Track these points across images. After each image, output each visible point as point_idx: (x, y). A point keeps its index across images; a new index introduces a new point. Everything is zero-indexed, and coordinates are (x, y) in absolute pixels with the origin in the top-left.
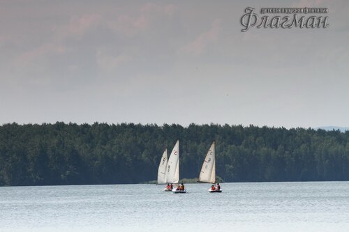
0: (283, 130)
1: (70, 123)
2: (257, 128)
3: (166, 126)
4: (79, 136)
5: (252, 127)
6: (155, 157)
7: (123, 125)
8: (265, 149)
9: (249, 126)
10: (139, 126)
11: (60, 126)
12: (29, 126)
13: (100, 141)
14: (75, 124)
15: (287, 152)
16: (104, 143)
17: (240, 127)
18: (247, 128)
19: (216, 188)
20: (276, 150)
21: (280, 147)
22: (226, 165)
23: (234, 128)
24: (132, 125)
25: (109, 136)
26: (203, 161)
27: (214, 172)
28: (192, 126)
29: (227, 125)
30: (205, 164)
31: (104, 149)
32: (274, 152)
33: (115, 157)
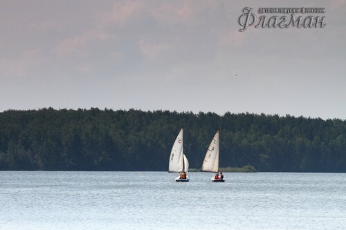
0: (319, 121)
1: (106, 109)
2: (293, 118)
3: (202, 114)
4: (114, 122)
5: (288, 116)
6: (190, 145)
7: (159, 112)
8: (301, 139)
9: (285, 116)
10: (175, 113)
11: (95, 111)
12: (64, 111)
13: (135, 128)
14: (111, 110)
15: (322, 143)
16: (139, 130)
17: (277, 116)
18: (283, 118)
19: (219, 177)
20: (312, 140)
21: (316, 137)
22: (261, 155)
23: (270, 117)
24: (167, 112)
25: (144, 123)
26: (207, 149)
27: (217, 161)
28: (228, 114)
29: (263, 115)
30: (208, 153)
31: (138, 136)
32: (309, 142)
33: (149, 144)
